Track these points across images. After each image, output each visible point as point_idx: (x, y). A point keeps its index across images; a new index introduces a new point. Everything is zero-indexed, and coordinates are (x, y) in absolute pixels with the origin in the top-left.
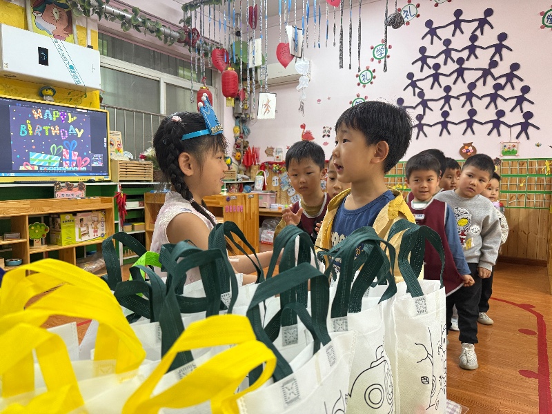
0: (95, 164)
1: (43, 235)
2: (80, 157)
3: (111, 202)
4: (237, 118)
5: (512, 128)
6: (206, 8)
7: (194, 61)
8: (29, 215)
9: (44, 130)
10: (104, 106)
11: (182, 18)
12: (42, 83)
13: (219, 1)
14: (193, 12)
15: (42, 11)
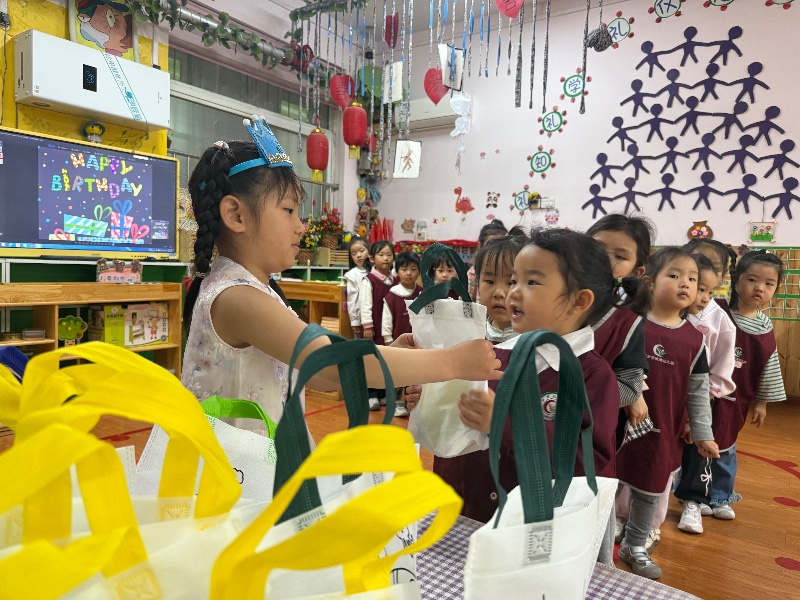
0: (157, 236)
1: (79, 335)
2: (135, 225)
3: (178, 290)
4: (362, 176)
5: (767, 202)
6: (325, 16)
7: (304, 92)
8: (59, 305)
9: (86, 184)
10: (173, 153)
11: (289, 29)
12: (87, 117)
13: (343, 7)
14: (306, 22)
15: (90, 15)
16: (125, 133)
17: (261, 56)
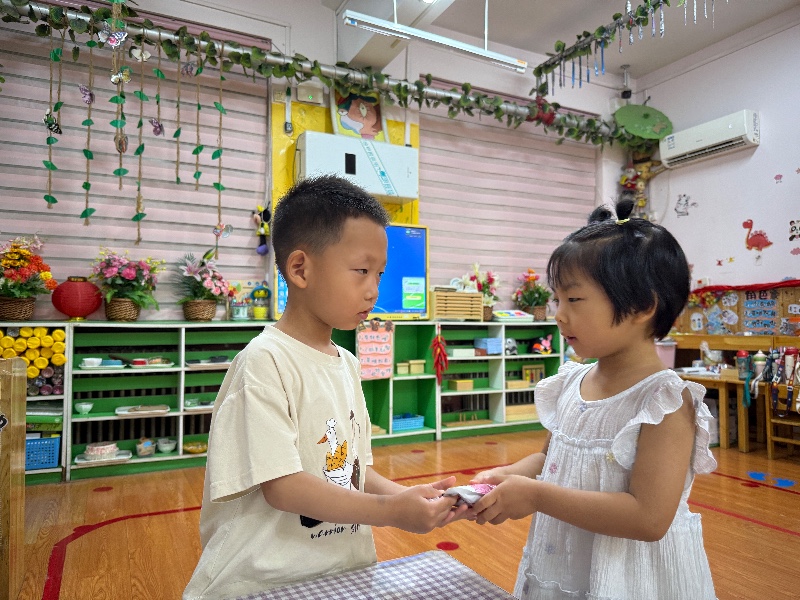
6: (568, 64)
11: (534, 86)
13: (586, 49)
14: (550, 75)
15: (347, 108)
17: (505, 118)
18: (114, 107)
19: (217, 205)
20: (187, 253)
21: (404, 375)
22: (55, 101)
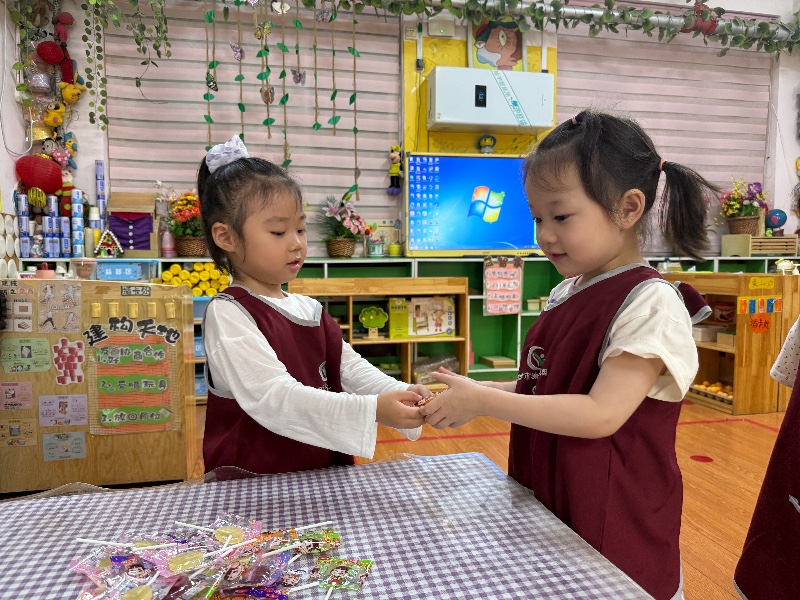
12: (479, 132)
15: (485, 40)
16: (515, 140)
17: (656, 32)
18: (259, 61)
19: (353, 148)
20: (329, 195)
21: (533, 311)
22: (211, 59)
